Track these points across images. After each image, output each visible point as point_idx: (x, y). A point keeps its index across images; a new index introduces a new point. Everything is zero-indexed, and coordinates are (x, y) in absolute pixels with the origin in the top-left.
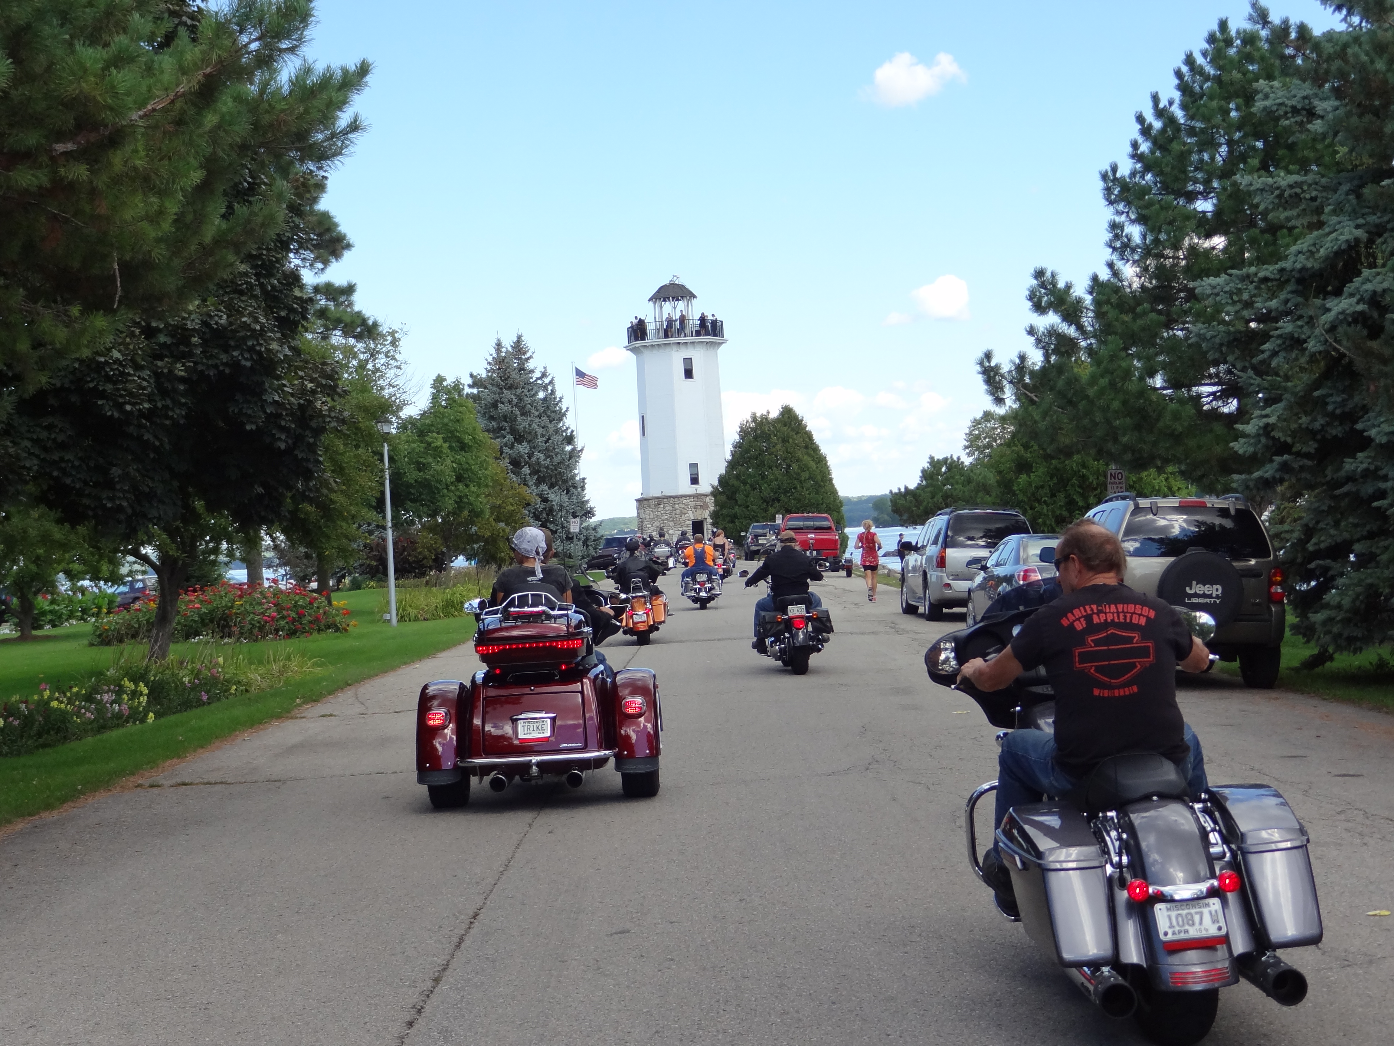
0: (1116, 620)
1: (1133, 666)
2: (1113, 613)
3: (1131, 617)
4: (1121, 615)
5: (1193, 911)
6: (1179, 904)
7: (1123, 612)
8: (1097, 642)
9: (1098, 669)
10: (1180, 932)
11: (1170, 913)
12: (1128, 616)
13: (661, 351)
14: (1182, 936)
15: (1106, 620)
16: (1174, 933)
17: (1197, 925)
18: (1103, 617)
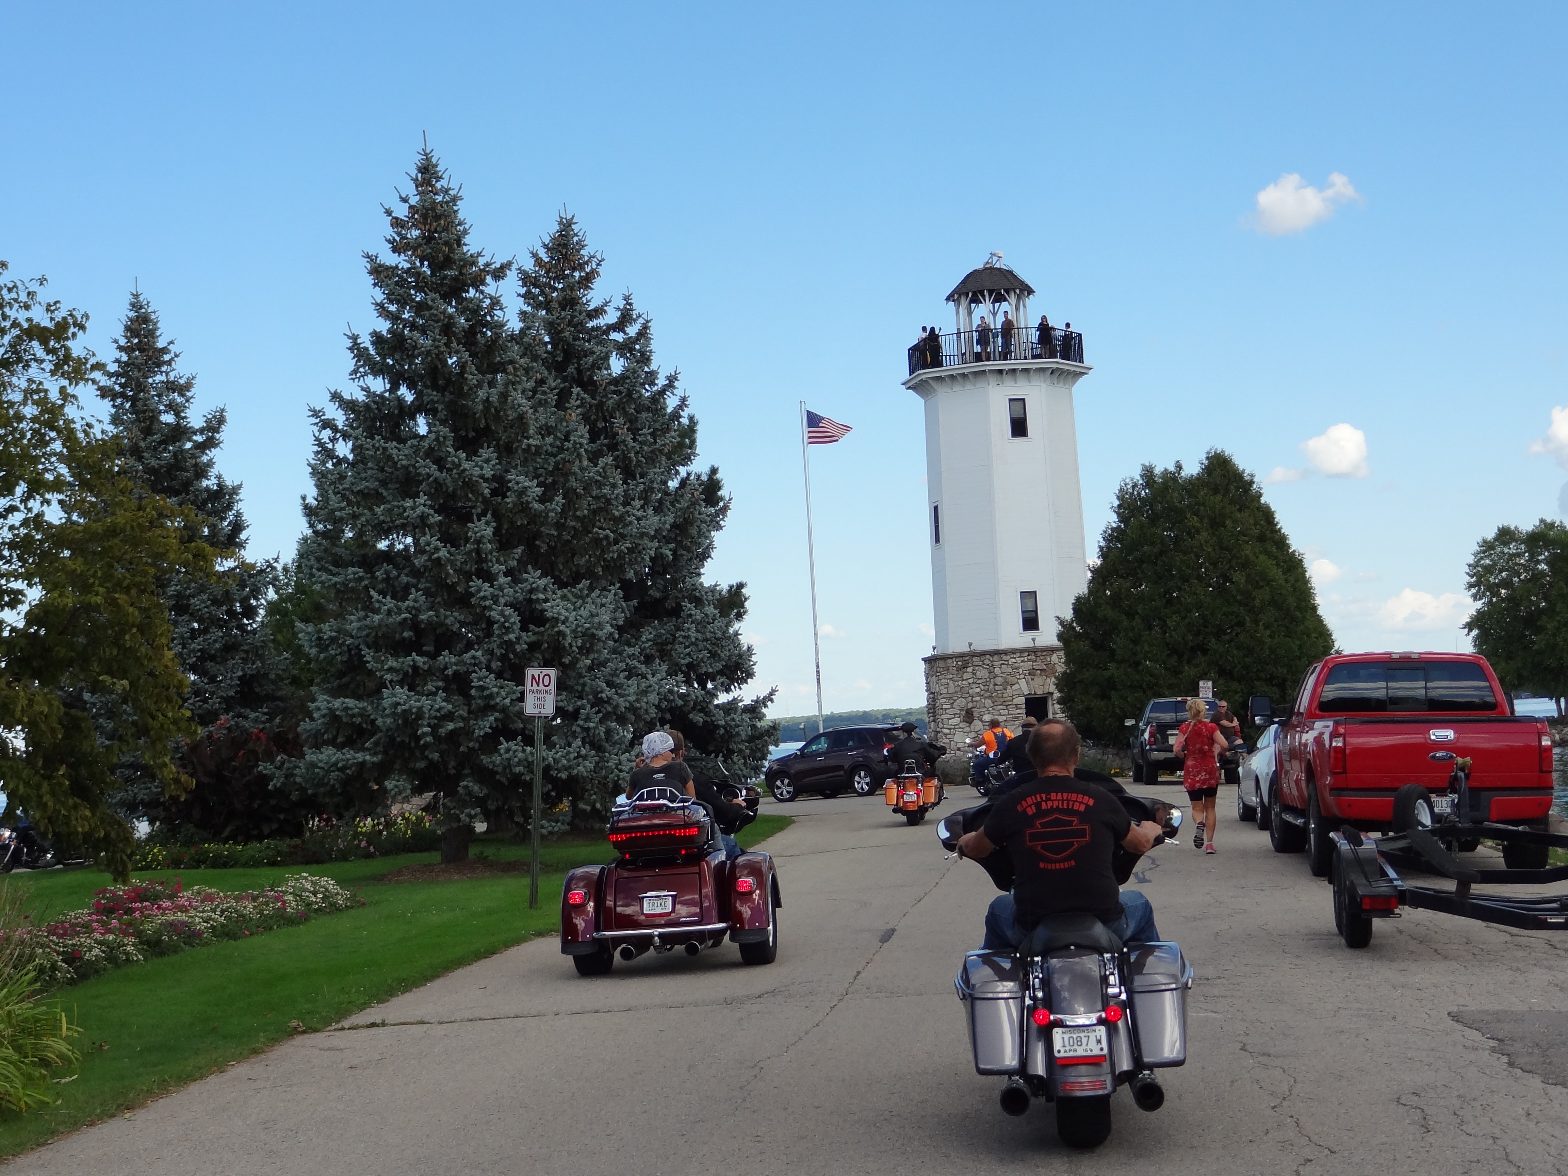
0: (1060, 806)
1: (1072, 844)
2: (1059, 801)
3: (1073, 805)
4: (1065, 803)
5: (1082, 1035)
6: (1072, 1029)
7: (1067, 800)
8: (1043, 825)
9: (1043, 847)
10: (1070, 1050)
11: (1064, 1035)
12: (1071, 803)
13: (969, 386)
14: (1072, 1054)
15: (1052, 807)
16: (1065, 1052)
17: (1084, 1046)
18: (1050, 803)
